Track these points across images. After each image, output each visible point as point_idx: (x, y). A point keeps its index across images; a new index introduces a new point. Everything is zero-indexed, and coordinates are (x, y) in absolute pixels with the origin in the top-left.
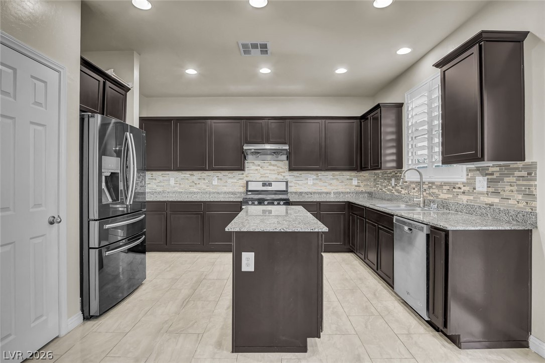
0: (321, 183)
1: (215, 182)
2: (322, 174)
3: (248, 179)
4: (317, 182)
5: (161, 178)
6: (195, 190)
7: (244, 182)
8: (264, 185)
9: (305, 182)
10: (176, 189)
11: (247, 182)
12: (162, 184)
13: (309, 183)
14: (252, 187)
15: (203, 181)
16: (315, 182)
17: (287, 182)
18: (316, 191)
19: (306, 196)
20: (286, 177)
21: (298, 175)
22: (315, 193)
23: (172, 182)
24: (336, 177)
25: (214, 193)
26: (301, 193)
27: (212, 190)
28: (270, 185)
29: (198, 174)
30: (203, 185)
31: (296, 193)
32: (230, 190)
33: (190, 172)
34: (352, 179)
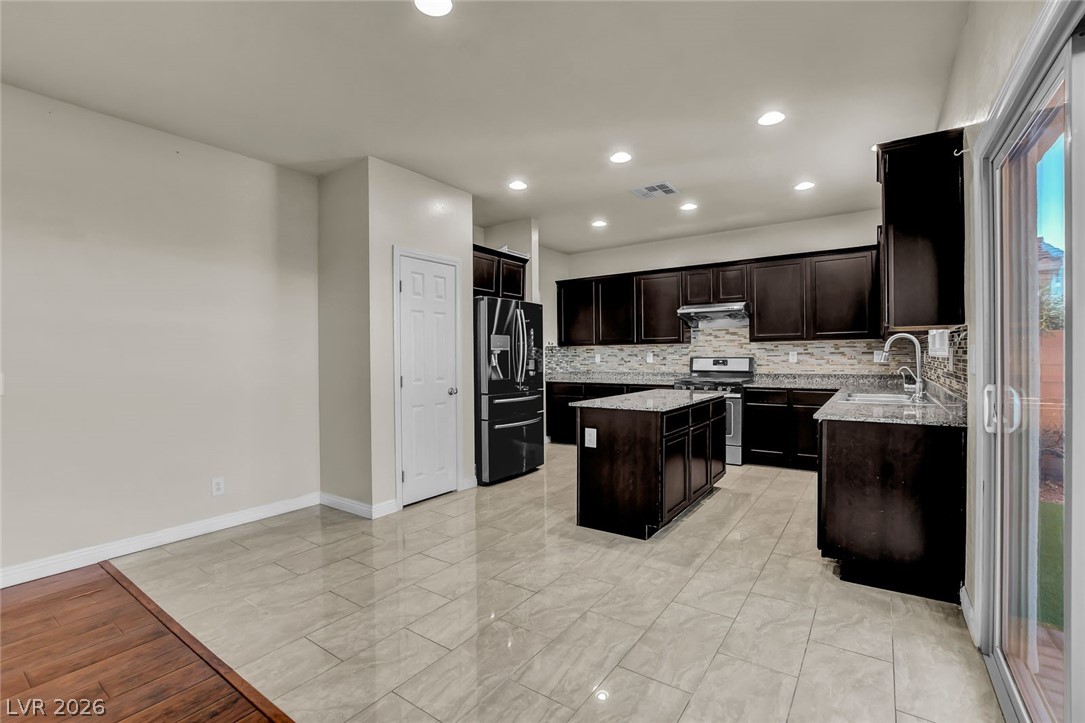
0: (812, 360)
1: (650, 359)
2: (814, 346)
3: (693, 354)
4: (806, 357)
5: (586, 355)
6: (626, 370)
7: (686, 359)
8: (716, 363)
9: (785, 358)
10: (602, 368)
11: (692, 359)
12: (587, 362)
13: (791, 361)
14: (698, 365)
15: (635, 358)
16: (801, 357)
17: (751, 360)
18: (803, 373)
19: (786, 381)
20: (753, 352)
21: (772, 347)
22: (800, 376)
23: (598, 359)
24: (842, 350)
25: (648, 374)
26: (776, 376)
27: (646, 371)
28: (725, 363)
29: (628, 349)
30: (634, 363)
31: (768, 375)
32: (671, 370)
33: (618, 347)
34: (872, 353)
